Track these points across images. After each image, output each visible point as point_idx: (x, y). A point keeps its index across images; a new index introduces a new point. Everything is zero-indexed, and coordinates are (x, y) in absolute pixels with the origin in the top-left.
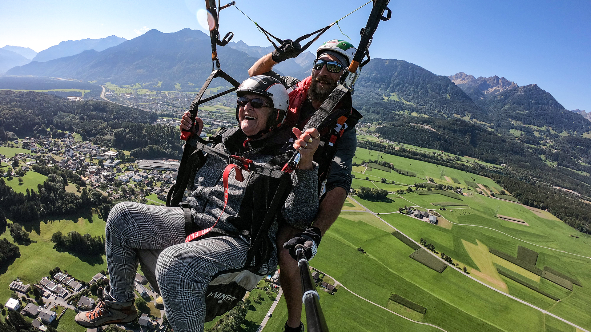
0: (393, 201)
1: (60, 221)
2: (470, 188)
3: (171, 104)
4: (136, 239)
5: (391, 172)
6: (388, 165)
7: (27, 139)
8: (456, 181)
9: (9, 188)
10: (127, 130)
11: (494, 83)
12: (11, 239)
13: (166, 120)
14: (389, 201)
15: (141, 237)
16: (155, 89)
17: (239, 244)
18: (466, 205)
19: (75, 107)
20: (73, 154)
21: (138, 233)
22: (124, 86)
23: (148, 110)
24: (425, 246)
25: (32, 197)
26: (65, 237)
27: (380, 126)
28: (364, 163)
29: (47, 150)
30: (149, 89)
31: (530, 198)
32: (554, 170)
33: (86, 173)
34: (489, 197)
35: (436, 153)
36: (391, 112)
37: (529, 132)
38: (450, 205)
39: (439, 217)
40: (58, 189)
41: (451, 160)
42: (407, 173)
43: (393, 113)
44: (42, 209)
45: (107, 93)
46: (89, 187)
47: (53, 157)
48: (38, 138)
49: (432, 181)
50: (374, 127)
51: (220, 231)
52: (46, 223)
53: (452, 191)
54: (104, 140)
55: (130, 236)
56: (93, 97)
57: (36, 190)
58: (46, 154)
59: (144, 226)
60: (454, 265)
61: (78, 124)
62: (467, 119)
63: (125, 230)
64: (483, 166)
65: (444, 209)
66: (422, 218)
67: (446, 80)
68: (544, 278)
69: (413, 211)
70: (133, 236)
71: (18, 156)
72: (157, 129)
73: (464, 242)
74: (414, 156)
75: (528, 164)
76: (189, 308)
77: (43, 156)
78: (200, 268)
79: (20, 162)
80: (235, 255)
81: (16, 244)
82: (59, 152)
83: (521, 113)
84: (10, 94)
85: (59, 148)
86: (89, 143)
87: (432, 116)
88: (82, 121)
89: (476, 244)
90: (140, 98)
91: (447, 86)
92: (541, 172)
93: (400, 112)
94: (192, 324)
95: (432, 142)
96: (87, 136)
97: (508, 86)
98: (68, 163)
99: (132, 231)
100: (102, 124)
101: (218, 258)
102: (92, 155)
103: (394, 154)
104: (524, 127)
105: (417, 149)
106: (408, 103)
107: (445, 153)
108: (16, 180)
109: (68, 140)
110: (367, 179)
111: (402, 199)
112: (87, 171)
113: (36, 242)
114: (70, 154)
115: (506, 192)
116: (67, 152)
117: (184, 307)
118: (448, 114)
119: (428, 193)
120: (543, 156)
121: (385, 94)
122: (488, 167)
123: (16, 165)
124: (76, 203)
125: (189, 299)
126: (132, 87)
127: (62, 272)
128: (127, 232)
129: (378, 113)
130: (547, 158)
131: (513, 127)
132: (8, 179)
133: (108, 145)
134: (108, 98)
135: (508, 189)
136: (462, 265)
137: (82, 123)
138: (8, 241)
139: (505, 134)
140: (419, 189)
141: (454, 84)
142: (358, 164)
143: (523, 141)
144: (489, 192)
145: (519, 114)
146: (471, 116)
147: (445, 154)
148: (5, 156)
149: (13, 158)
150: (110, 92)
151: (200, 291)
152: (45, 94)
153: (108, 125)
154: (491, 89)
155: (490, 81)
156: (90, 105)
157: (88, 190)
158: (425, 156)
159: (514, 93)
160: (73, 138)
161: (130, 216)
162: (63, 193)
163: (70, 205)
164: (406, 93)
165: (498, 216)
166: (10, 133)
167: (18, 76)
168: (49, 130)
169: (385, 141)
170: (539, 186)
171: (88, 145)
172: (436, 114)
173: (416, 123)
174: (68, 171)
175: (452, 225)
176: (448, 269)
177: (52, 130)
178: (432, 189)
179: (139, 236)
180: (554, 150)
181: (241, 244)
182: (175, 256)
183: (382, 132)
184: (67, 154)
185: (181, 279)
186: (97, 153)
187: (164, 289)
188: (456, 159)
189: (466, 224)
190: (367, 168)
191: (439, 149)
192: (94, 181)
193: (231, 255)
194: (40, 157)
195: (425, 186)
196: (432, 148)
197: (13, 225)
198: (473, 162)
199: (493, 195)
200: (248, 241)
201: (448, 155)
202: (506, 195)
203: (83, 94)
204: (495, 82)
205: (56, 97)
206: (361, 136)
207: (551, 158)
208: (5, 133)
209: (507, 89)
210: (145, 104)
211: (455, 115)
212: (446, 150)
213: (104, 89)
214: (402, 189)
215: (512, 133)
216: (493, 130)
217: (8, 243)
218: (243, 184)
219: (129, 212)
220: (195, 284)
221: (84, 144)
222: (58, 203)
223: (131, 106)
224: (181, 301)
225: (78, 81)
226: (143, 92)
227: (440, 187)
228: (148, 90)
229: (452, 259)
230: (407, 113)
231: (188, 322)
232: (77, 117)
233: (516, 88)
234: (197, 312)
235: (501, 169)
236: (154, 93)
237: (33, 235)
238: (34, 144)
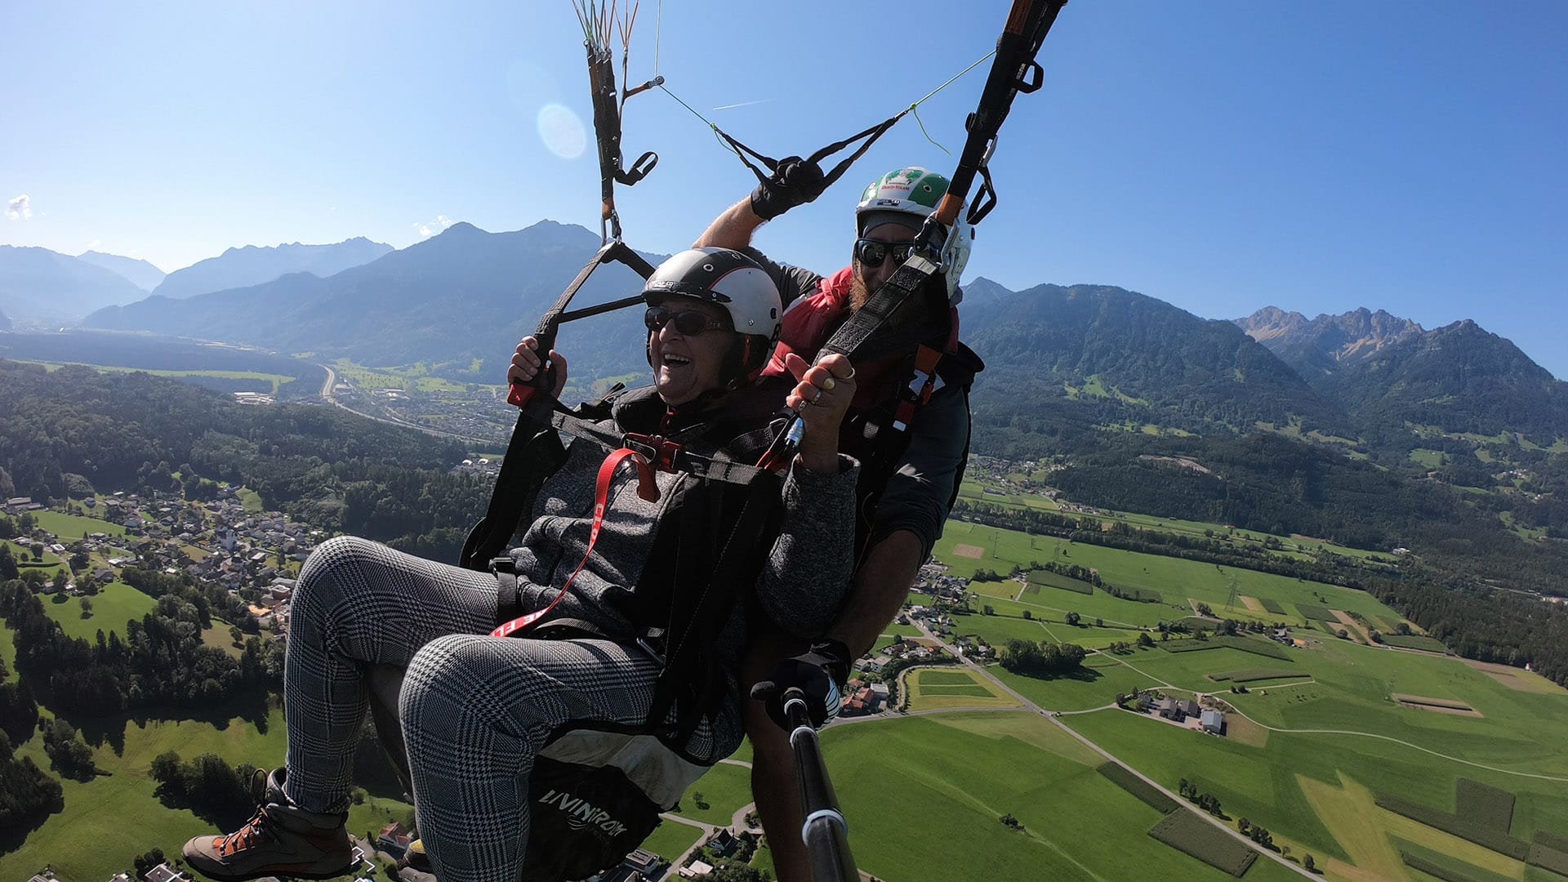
0: (1100, 675)
1: (179, 722)
2: (1312, 623)
3: (503, 418)
4: (365, 633)
5: (1091, 594)
6: (1083, 574)
7: (119, 496)
8: (1271, 606)
9: (52, 626)
10: (381, 487)
11: (1357, 329)
12: (43, 761)
13: (487, 461)
14: (1089, 675)
15: (378, 626)
16: (464, 379)
17: (634, 661)
18: (1307, 674)
19: (251, 420)
20: (235, 542)
21: (371, 617)
22: (382, 369)
23: (442, 435)
24: (1193, 800)
25: (110, 652)
26: (186, 768)
27: (1060, 468)
28: (1017, 572)
29: (169, 528)
30: (449, 378)
31: (1482, 637)
32: (1540, 551)
33: (265, 596)
34: (1367, 644)
35: (1215, 533)
36: (1087, 429)
37: (1462, 452)
38: (1258, 676)
39: (1231, 712)
40: (180, 636)
41: (1255, 549)
42: (1138, 593)
43: (1094, 430)
44: (134, 686)
45: (338, 386)
46: (266, 635)
47: (182, 549)
48: (148, 496)
49: (1205, 611)
50: (1043, 469)
51: (587, 626)
52: (142, 726)
53: (1264, 637)
54: (319, 511)
55: (351, 622)
56: (302, 394)
57: (123, 634)
58: (164, 540)
59: (389, 600)
60: (1276, 850)
61: (255, 465)
62: (1292, 431)
63: (341, 606)
64: (1346, 558)
65: (1243, 690)
66: (1182, 721)
67: (1230, 331)
68: (1536, 865)
69: (1156, 702)
70: (359, 623)
71: (91, 540)
72: (460, 485)
73: (1303, 781)
74: (1153, 544)
75: (1467, 541)
76: (480, 805)
77: (157, 545)
78: (518, 697)
79: (92, 556)
80: (618, 684)
81: (55, 776)
82: (200, 535)
83: (1437, 402)
84: (84, 377)
85: (198, 526)
86: (279, 516)
87: (1198, 433)
88: (265, 457)
89: (1339, 785)
90: (423, 402)
91: (1235, 347)
92: (1504, 561)
93: (1111, 425)
94: (486, 857)
95: (1202, 502)
96: (275, 497)
97: (1397, 334)
98: (219, 567)
99: (357, 608)
100: (317, 469)
101: (571, 682)
102: (286, 550)
103: (1098, 542)
104: (1449, 440)
105: (1160, 525)
106: (1132, 401)
107: (1238, 530)
108: (74, 602)
109: (224, 504)
110: (1027, 616)
111: (1125, 667)
112: (268, 592)
113: (110, 775)
114: (227, 542)
115: (1414, 627)
116: (219, 538)
117: (465, 800)
118: (1241, 424)
119: (1197, 647)
120: (1505, 517)
121: (1070, 380)
122: (1360, 561)
123: (80, 562)
124: (227, 677)
125: (482, 779)
126: (404, 373)
127: (168, 865)
128: (343, 611)
129: (1053, 432)
130: (1517, 519)
131: (1418, 444)
132: (55, 601)
133: (328, 523)
134: (340, 399)
135: (1417, 619)
136: (1300, 851)
137: (265, 463)
138: (33, 766)
139: (1398, 464)
140: (1170, 636)
141: (1251, 339)
142: (1003, 575)
143: (1448, 480)
144: (1365, 632)
145: (1433, 405)
146: (1303, 424)
147: (1238, 534)
148: (56, 537)
149: (76, 543)
150: (347, 384)
151: (515, 758)
152: (174, 380)
153: (333, 471)
154: (1351, 346)
155: (1348, 323)
156: (289, 417)
157: (262, 642)
158: (1183, 542)
159: (1415, 351)
160: (239, 501)
161: (355, 568)
162: (194, 647)
163: (208, 681)
164: (1124, 373)
165: (1395, 696)
166: (76, 479)
167: (113, 331)
168: (177, 475)
169: (1073, 507)
170: (1503, 600)
171: (277, 522)
172: (1208, 427)
173: (1156, 454)
174: (217, 588)
175: (1267, 733)
176: (1260, 864)
177: (184, 477)
178: (1209, 634)
179: (373, 625)
180: (1534, 495)
181: (638, 661)
182: (453, 655)
183: (1066, 485)
184: (220, 542)
185: (464, 717)
186: (297, 543)
187: (417, 743)
188: (1269, 545)
189: (1306, 729)
190: (1026, 584)
191: (1222, 521)
192: (283, 619)
193: (609, 682)
194: (148, 545)
195: (1188, 626)
196: (1203, 520)
197: (52, 723)
198: (1315, 550)
199: (1377, 639)
200: (659, 653)
201: (1247, 537)
202: (1414, 635)
203: (276, 385)
204: (1362, 324)
205: (202, 390)
206: (1007, 497)
207: (1529, 519)
208: (63, 476)
209: (1395, 341)
210: (436, 417)
211: (1260, 425)
212: (1239, 523)
213: (332, 376)
214: (1123, 640)
215: (1418, 459)
216: (1363, 456)
217: (34, 770)
218: (653, 510)
219: (354, 559)
220: (502, 736)
221: (267, 518)
222: (178, 673)
223: (397, 421)
224: (458, 780)
225: (266, 351)
226: (434, 385)
227: (1231, 628)
228: (444, 381)
229: (1271, 834)
230: (1129, 428)
231: (473, 847)
232: (252, 445)
233: (1419, 337)
234: (502, 822)
235: (1395, 563)
236: (461, 388)
237: (103, 755)
238: (136, 511)
